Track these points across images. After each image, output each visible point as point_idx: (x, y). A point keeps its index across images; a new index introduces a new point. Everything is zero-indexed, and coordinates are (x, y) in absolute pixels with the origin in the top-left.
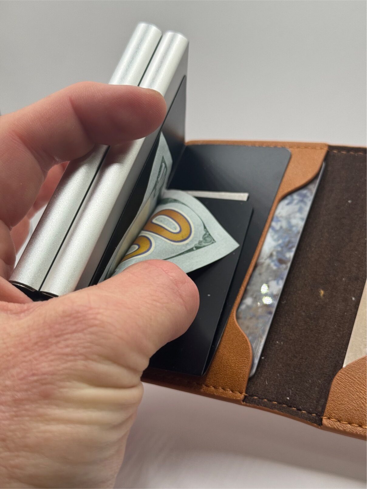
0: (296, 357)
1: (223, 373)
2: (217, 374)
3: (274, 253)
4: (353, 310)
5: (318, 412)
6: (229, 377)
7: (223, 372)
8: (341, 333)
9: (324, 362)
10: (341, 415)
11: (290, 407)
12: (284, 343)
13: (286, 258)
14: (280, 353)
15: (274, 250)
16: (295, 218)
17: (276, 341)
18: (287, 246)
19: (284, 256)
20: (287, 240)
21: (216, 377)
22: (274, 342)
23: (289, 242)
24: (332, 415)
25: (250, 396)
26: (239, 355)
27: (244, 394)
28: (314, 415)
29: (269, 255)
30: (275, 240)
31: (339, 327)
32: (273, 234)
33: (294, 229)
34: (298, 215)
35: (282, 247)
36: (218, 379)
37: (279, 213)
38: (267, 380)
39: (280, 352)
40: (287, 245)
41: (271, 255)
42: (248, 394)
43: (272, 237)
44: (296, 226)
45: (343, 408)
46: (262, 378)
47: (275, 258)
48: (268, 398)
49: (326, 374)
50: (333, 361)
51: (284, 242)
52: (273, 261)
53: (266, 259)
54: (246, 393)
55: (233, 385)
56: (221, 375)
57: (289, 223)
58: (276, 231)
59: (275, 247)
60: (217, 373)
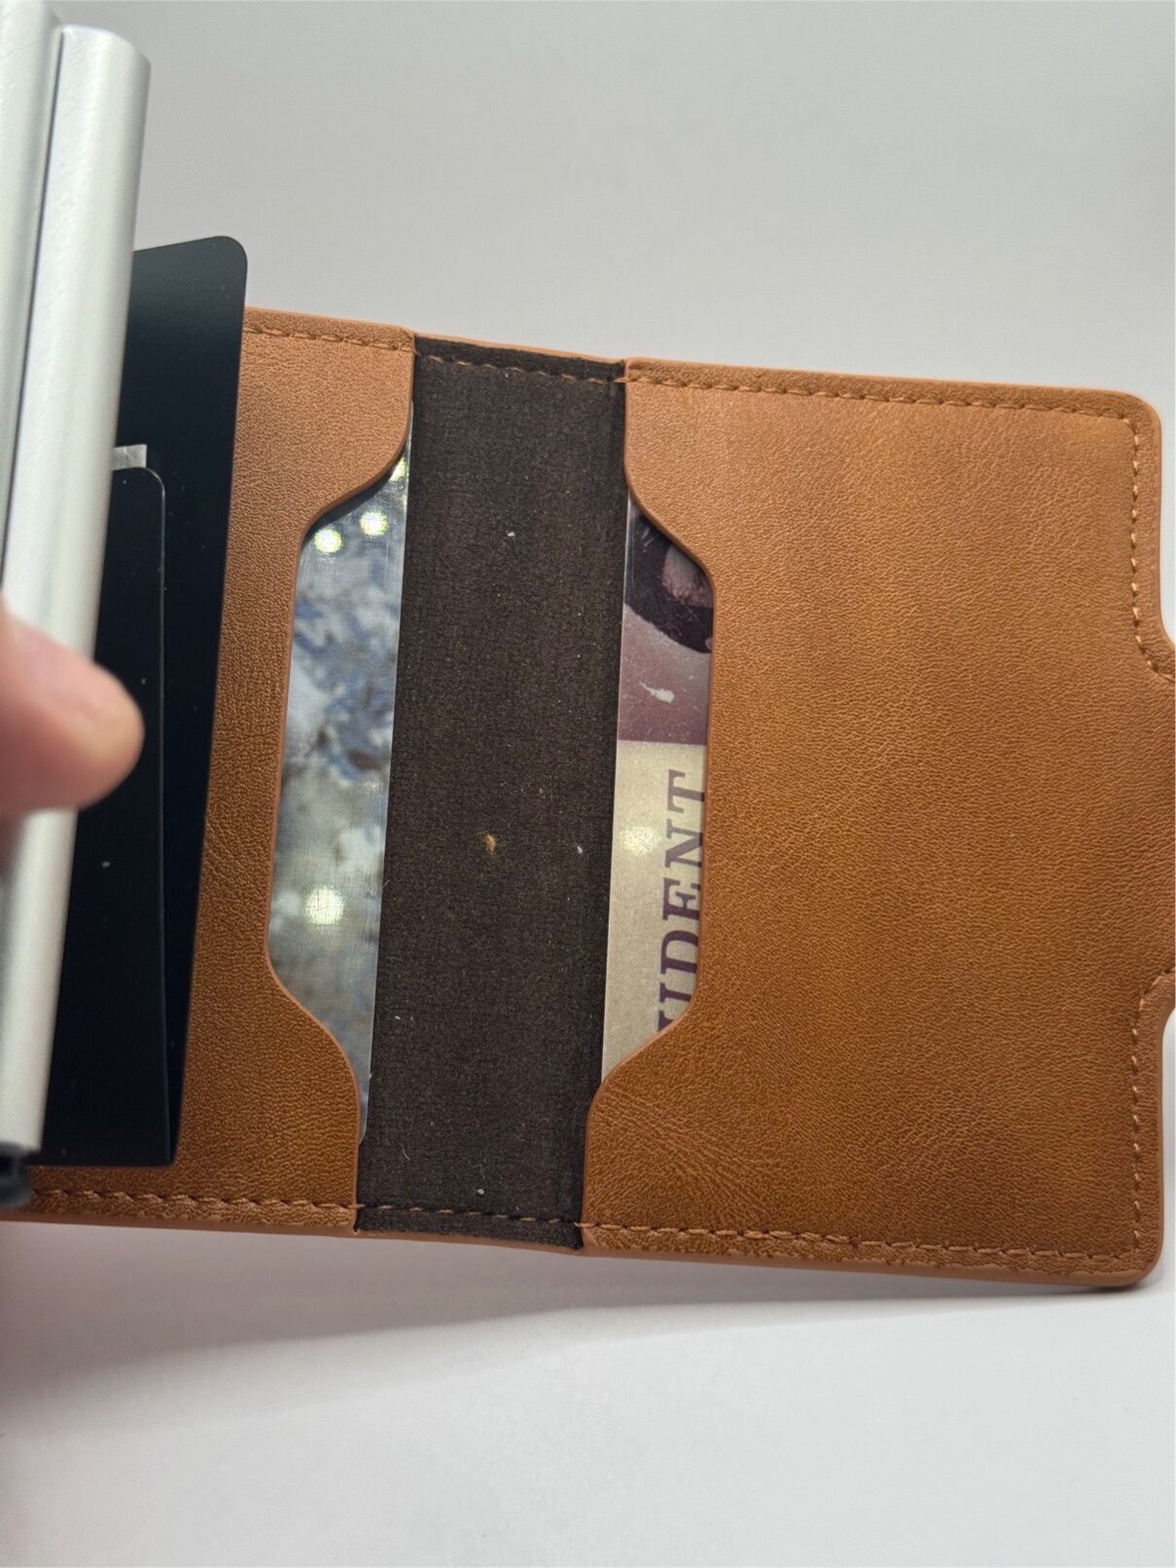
0: (467, 1060)
1: (275, 1156)
2: (255, 1158)
3: (332, 732)
4: (586, 885)
5: (566, 1212)
6: (300, 1163)
7: (275, 1153)
8: (569, 961)
9: (545, 1060)
10: (629, 1210)
11: (491, 1214)
12: (417, 1019)
13: (375, 748)
14: (415, 1052)
15: (327, 722)
16: (367, 604)
17: (393, 1015)
18: (364, 703)
19: (366, 741)
20: (361, 683)
21: (256, 1170)
22: (388, 1019)
23: (370, 692)
24: (604, 1215)
25: (368, 1206)
26: (317, 1091)
27: (356, 1206)
28: (556, 1220)
29: (314, 739)
30: (320, 685)
31: (560, 942)
32: (308, 662)
33: (374, 643)
34: (374, 593)
35: (351, 711)
36: (263, 1173)
37: (311, 586)
38: (405, 1148)
39: (414, 1048)
40: (367, 703)
41: (322, 741)
42: (365, 1203)
43: (310, 672)
44: (379, 631)
45: (631, 1190)
46: (387, 1142)
47: (336, 749)
48: (425, 1201)
49: (559, 1095)
50: (568, 1052)
51: (352, 694)
52: (333, 760)
53: (307, 755)
54: (358, 1202)
55: (318, 1187)
56: (272, 1160)
57: (352, 622)
58: (317, 653)
59: (328, 710)
60: (256, 1155)
